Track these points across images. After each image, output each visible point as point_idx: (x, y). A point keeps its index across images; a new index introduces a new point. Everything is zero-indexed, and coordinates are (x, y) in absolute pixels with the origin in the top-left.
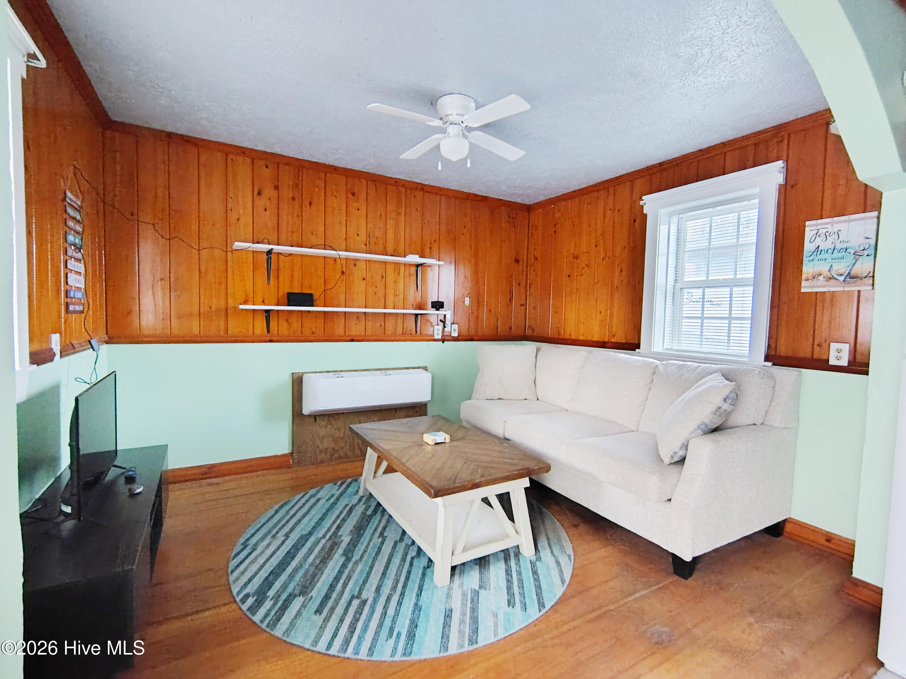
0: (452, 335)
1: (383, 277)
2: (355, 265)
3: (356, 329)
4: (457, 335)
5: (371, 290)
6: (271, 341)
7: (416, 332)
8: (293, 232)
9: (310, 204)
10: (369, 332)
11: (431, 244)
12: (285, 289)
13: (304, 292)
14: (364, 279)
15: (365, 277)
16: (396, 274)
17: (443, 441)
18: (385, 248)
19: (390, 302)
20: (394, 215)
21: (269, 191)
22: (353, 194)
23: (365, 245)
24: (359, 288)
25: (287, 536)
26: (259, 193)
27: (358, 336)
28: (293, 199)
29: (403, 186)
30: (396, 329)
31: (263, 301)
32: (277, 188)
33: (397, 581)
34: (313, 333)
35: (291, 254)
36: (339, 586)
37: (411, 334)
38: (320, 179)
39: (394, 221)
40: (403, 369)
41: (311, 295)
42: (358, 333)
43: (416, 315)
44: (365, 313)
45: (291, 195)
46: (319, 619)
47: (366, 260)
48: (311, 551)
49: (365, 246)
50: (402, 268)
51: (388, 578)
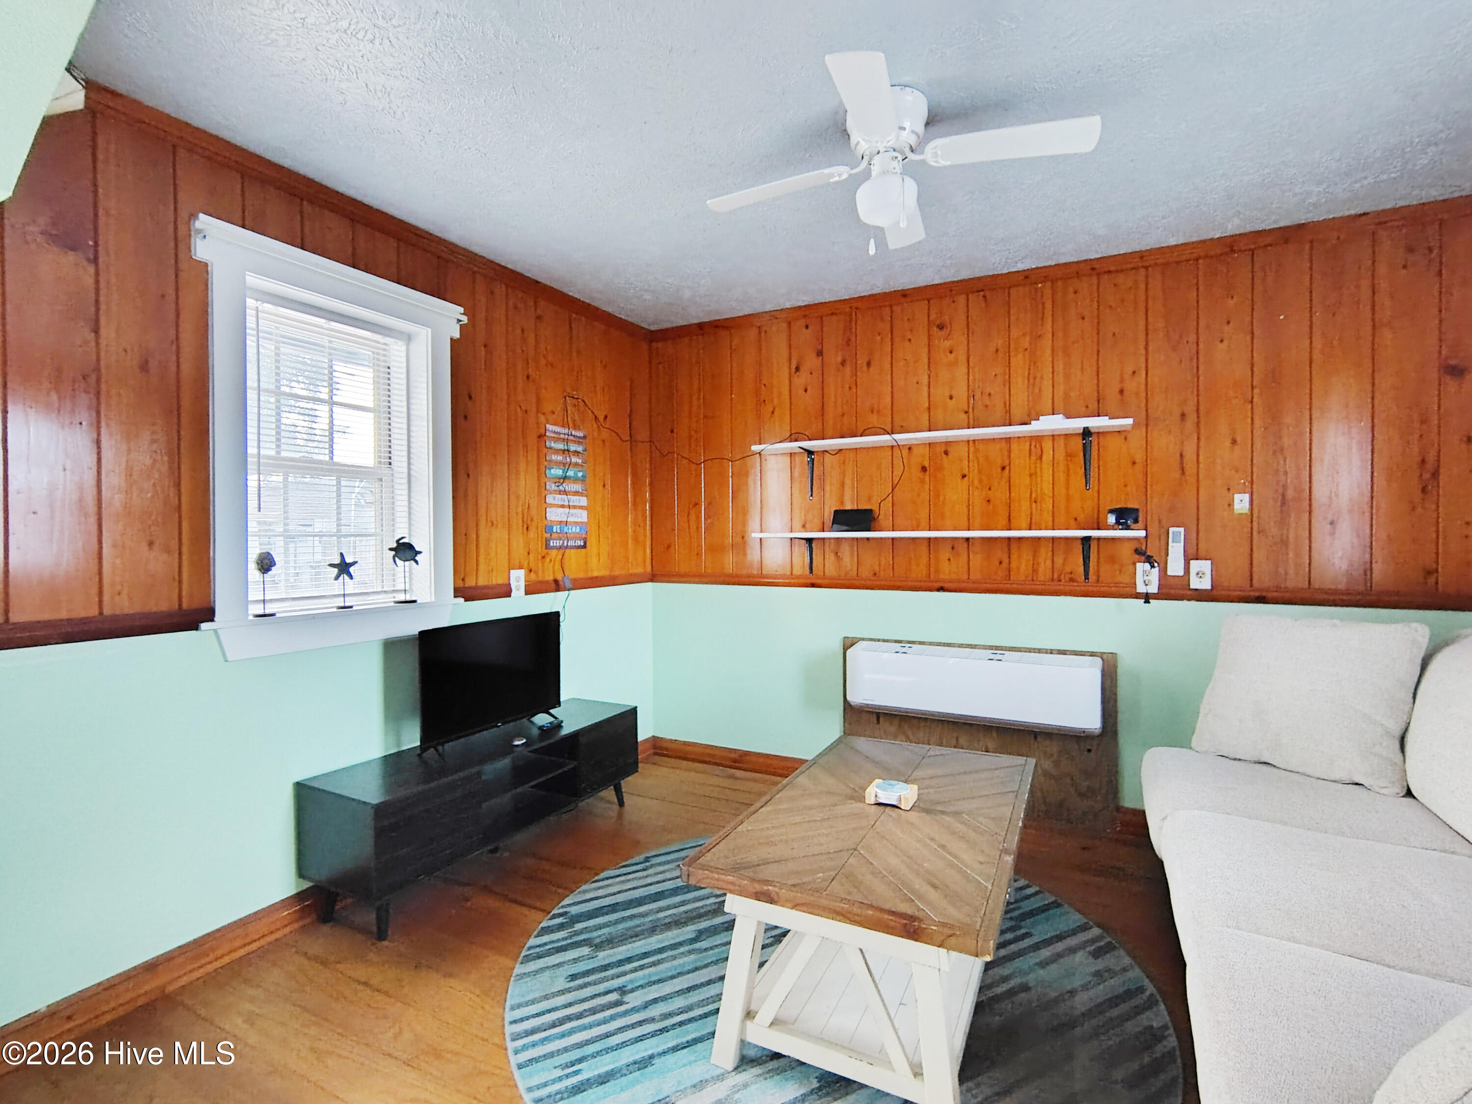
0: (1192, 587)
1: (1003, 468)
2: (946, 453)
3: (948, 569)
4: (1209, 587)
5: (978, 497)
6: (813, 585)
7: (1087, 577)
8: (843, 415)
9: (869, 364)
10: (976, 575)
11: (1123, 382)
12: (832, 504)
13: (860, 507)
14: (964, 476)
15: (966, 472)
16: (1033, 458)
18: (1007, 412)
19: (1022, 519)
21: (811, 362)
22: (941, 327)
23: (966, 412)
24: (955, 495)
26: (797, 369)
27: (954, 581)
28: (843, 363)
29: (1045, 279)
30: (1035, 571)
31: (804, 526)
32: (820, 353)
34: (875, 574)
35: (840, 450)
36: (629, 967)
38: (882, 320)
40: (1051, 652)
41: (871, 510)
42: (954, 577)
43: (1086, 540)
44: (967, 539)
45: (839, 359)
47: (968, 441)
49: (964, 416)
50: (1047, 446)
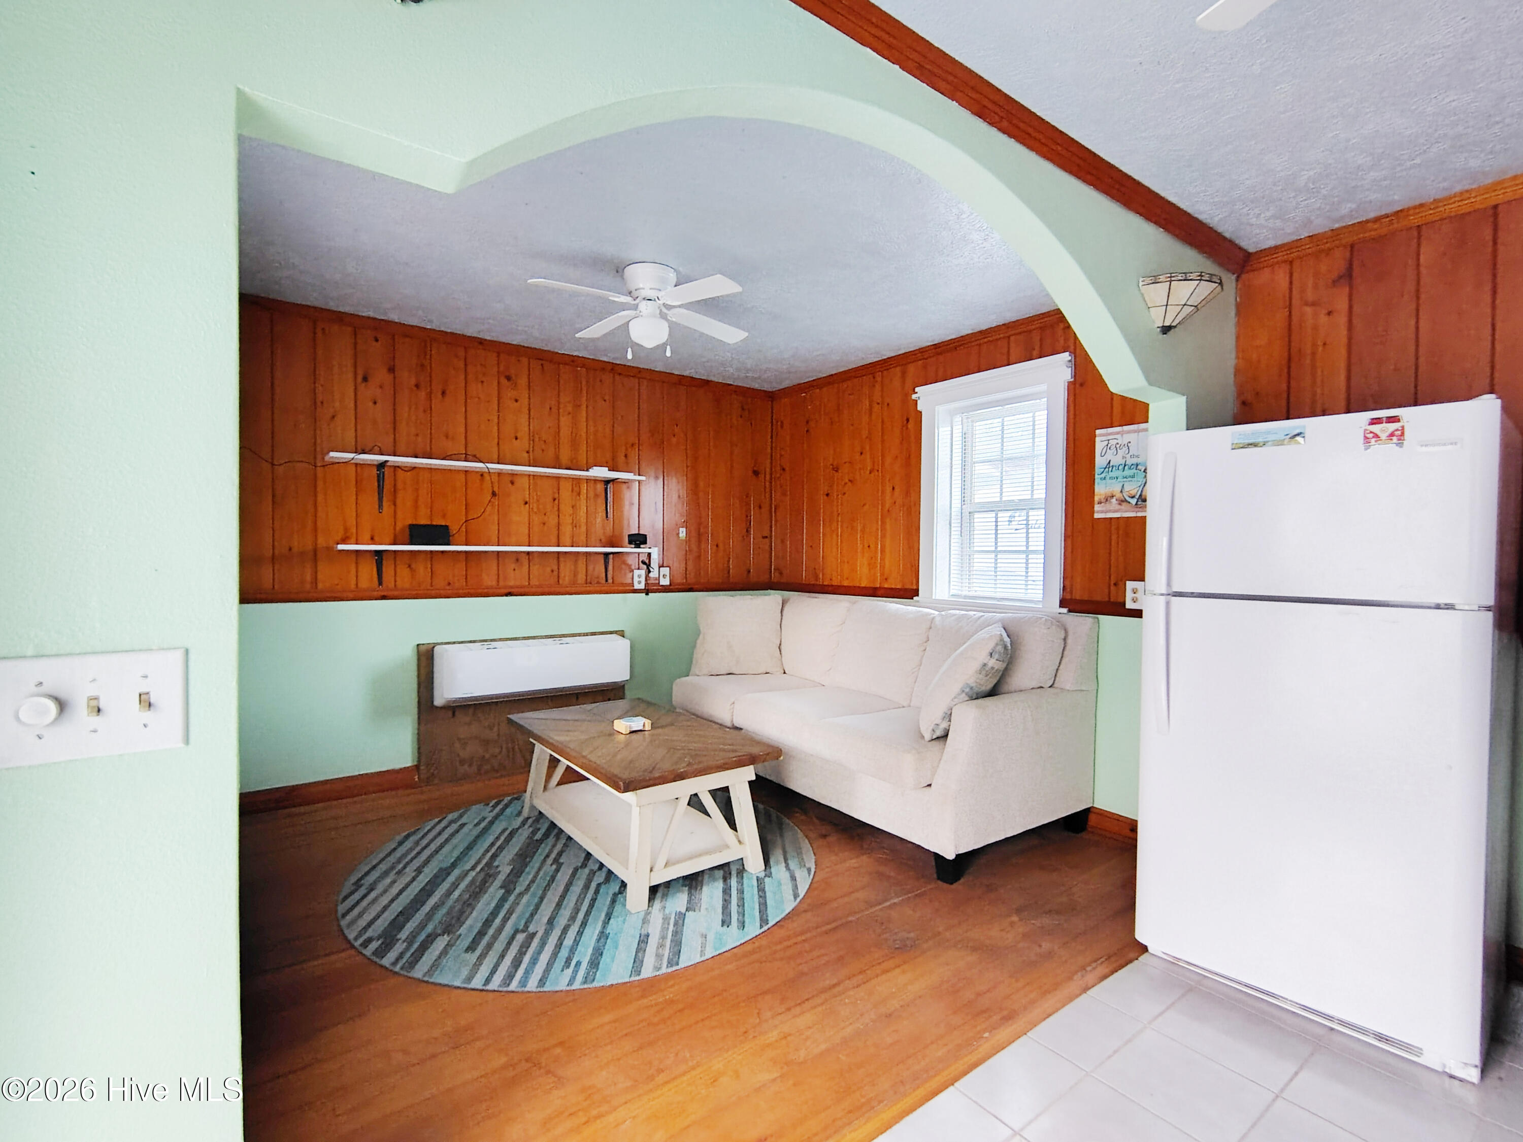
0: (661, 584)
1: (554, 500)
2: (512, 483)
3: (515, 577)
4: (668, 583)
5: (536, 519)
6: (384, 598)
7: (607, 581)
8: (417, 435)
9: (443, 393)
10: (535, 582)
11: (627, 449)
12: (406, 519)
13: (434, 523)
14: (526, 503)
15: (527, 499)
16: (575, 494)
17: (641, 728)
18: (557, 458)
19: (567, 538)
20: (570, 408)
21: (381, 375)
22: (508, 378)
23: (528, 452)
24: (519, 517)
25: (419, 871)
26: (365, 379)
27: (517, 587)
28: (417, 386)
29: (583, 366)
30: (575, 576)
31: (372, 539)
32: (392, 370)
33: (577, 910)
34: (449, 584)
35: (415, 468)
36: (498, 921)
37: (598, 583)
38: (456, 356)
39: (570, 416)
40: (586, 635)
41: (447, 527)
42: (518, 583)
43: (606, 555)
44: (528, 553)
45: (413, 381)
46: (473, 957)
47: (529, 475)
48: (455, 886)
49: (526, 455)
50: (584, 487)
51: (565, 908)
